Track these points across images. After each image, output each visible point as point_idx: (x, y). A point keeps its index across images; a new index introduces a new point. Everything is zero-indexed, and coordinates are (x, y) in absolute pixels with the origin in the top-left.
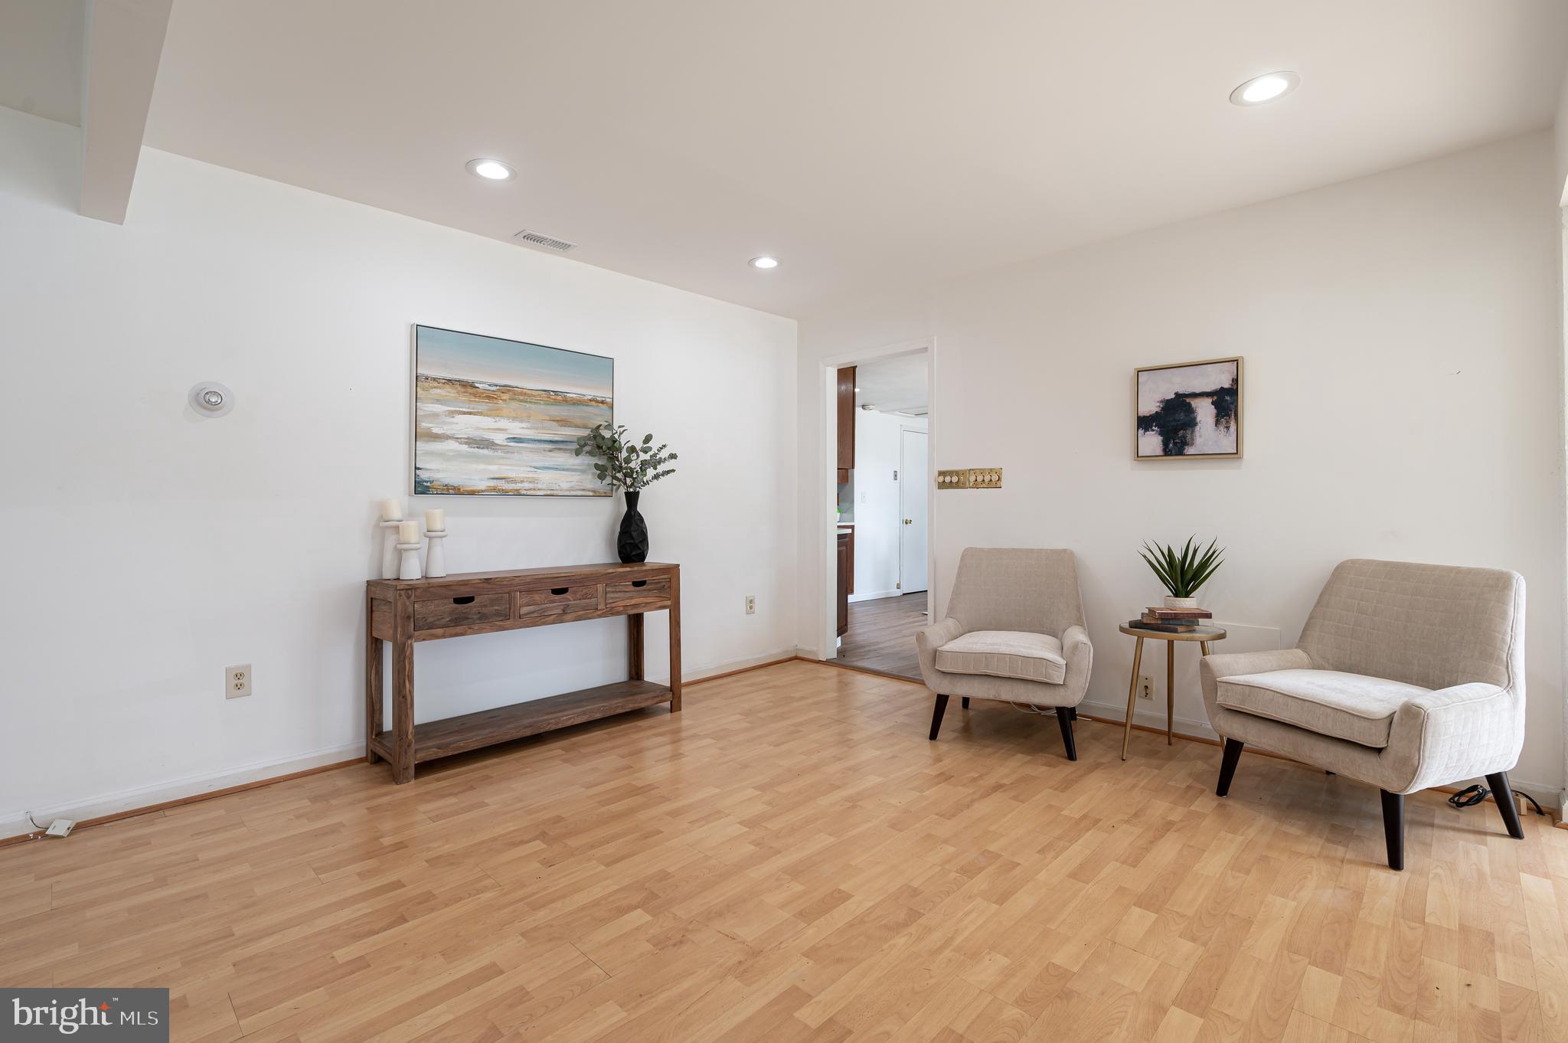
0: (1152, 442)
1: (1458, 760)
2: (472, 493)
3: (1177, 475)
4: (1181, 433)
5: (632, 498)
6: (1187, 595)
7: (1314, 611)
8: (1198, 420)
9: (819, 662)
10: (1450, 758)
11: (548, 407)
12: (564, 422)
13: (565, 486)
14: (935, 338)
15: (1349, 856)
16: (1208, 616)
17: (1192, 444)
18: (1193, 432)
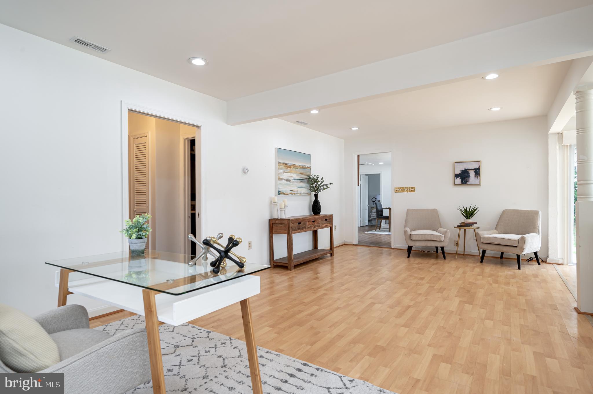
0: (458, 181)
1: (530, 248)
2: (287, 195)
3: (465, 189)
4: (466, 179)
5: (316, 196)
6: (469, 219)
7: (498, 221)
8: (470, 175)
9: (353, 245)
10: (529, 247)
11: (300, 170)
12: (302, 174)
13: (303, 192)
14: (394, 149)
15: (510, 269)
16: (476, 223)
17: (469, 182)
18: (469, 179)
